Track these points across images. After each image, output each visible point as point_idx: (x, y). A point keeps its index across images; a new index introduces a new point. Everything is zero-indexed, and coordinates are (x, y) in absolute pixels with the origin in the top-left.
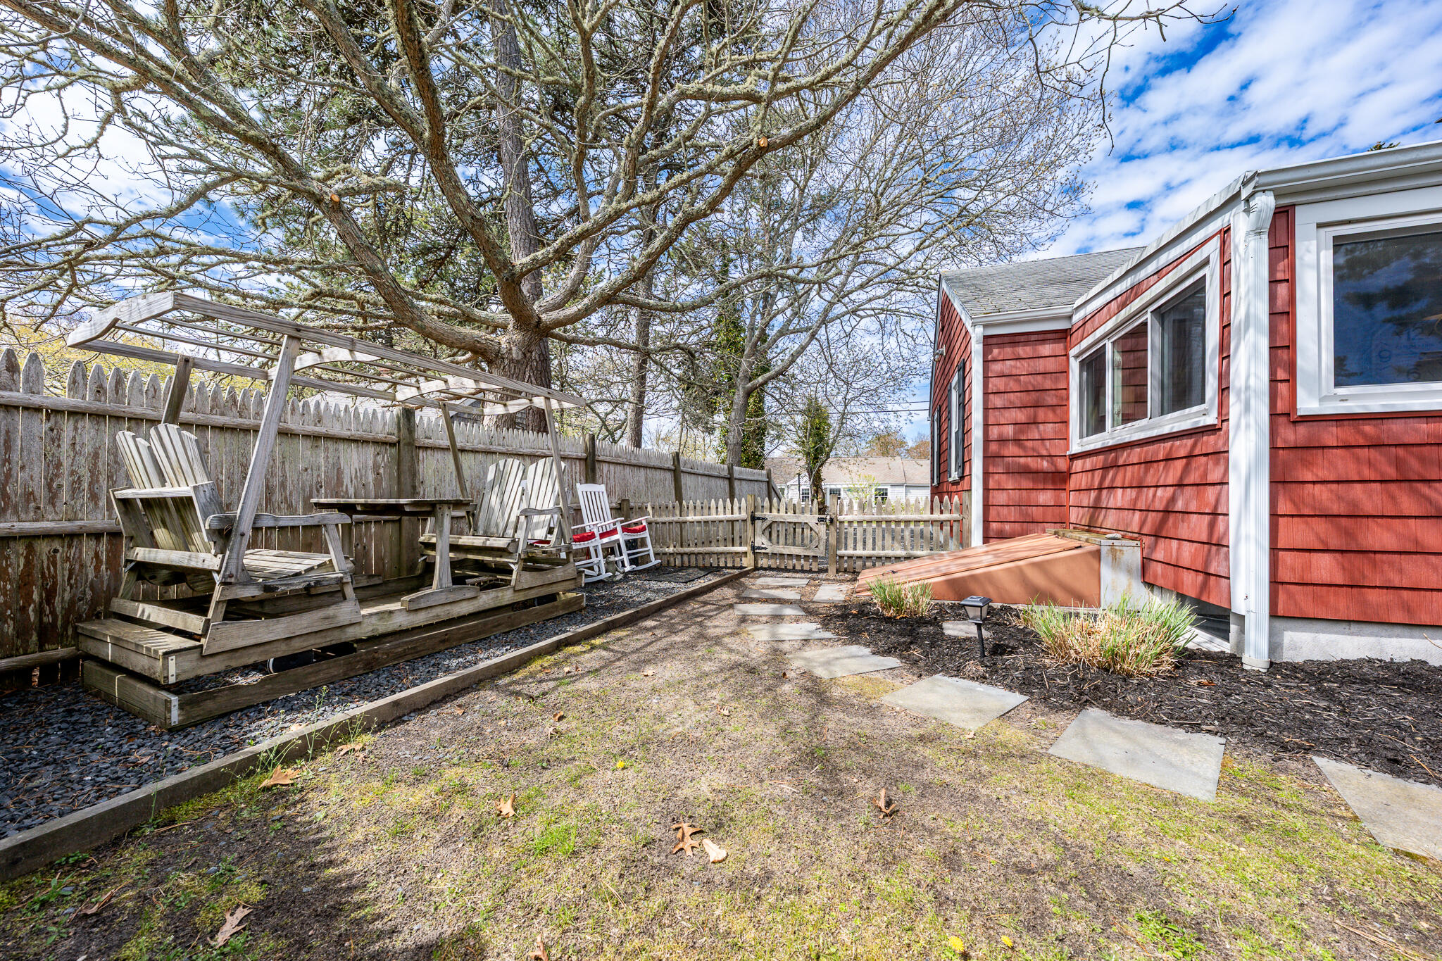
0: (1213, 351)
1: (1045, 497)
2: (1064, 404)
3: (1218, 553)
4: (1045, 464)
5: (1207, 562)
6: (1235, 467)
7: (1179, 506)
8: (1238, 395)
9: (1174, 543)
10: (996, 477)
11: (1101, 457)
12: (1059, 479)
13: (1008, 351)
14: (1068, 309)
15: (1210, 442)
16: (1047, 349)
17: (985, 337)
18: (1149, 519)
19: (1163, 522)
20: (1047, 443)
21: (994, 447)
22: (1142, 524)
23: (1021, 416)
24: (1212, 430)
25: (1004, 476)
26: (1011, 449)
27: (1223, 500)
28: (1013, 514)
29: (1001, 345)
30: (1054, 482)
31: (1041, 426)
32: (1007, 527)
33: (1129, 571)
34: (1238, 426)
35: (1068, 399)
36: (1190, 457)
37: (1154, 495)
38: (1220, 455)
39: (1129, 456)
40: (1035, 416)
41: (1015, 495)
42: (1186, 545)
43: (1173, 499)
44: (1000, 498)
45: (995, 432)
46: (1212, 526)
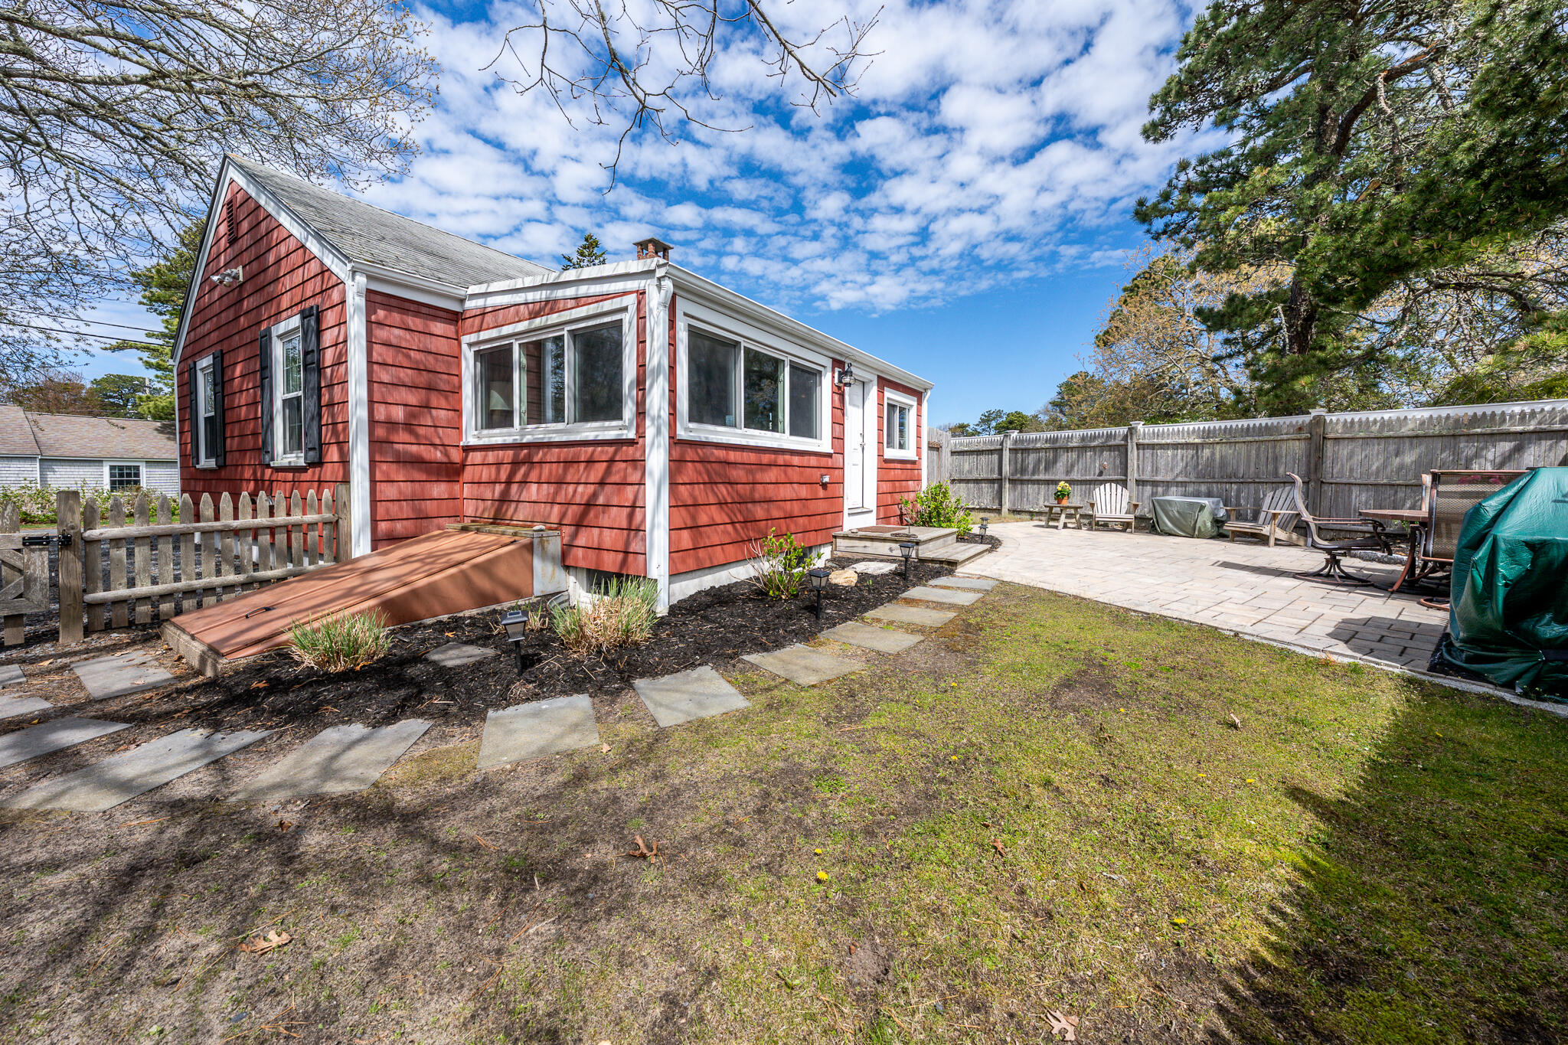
0: (631, 383)
1: (439, 490)
2: (457, 391)
3: (636, 536)
4: (439, 454)
5: (627, 543)
6: (651, 474)
7: (601, 500)
8: (653, 420)
9: (596, 531)
10: (384, 467)
11: (511, 453)
12: (452, 472)
13: (396, 317)
14: (462, 292)
15: (629, 452)
16: (439, 327)
17: (369, 291)
18: (570, 512)
19: (584, 514)
20: (440, 430)
21: (380, 432)
22: (563, 515)
23: (412, 398)
24: (631, 443)
25: (394, 466)
26: (402, 436)
27: (640, 496)
28: (406, 510)
29: (387, 307)
30: (447, 475)
31: (434, 412)
32: (399, 525)
33: (553, 559)
34: (653, 444)
35: (460, 387)
36: (611, 461)
37: (575, 491)
38: (638, 463)
39: (545, 455)
40: (428, 400)
41: (407, 488)
42: (606, 532)
43: (595, 495)
44: (389, 491)
45: (381, 413)
46: (631, 517)
